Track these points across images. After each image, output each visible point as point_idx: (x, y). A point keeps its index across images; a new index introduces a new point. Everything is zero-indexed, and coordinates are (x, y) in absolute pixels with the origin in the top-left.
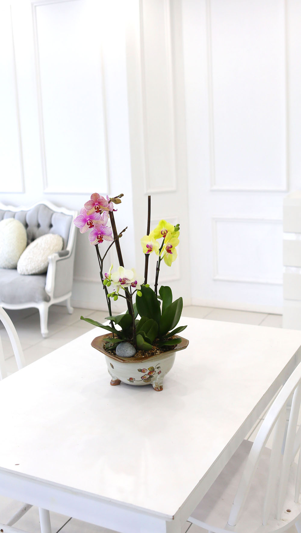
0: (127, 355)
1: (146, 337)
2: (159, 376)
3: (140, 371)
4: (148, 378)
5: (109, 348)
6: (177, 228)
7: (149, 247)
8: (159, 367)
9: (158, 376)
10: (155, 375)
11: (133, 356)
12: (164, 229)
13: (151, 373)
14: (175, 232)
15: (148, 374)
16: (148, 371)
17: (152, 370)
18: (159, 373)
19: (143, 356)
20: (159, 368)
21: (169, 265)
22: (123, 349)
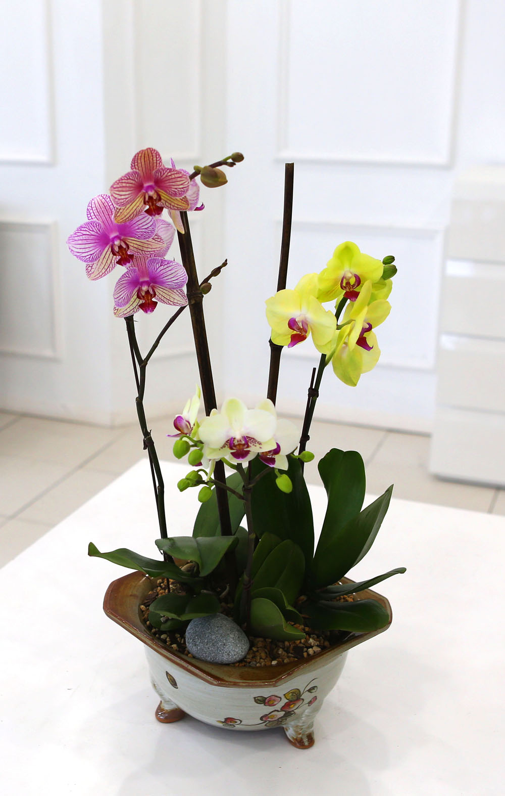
0: (225, 658)
1: (289, 608)
2: (308, 710)
3: (261, 701)
4: (282, 717)
5: (163, 628)
6: (390, 268)
7: (295, 328)
8: (313, 688)
9: (306, 711)
10: (302, 709)
11: (242, 661)
12: (348, 271)
13: (292, 706)
14: (382, 280)
15: (283, 709)
16: (284, 701)
17: (295, 697)
18: (310, 703)
19: (274, 663)
20: (313, 691)
21: (350, 380)
22: (213, 637)
